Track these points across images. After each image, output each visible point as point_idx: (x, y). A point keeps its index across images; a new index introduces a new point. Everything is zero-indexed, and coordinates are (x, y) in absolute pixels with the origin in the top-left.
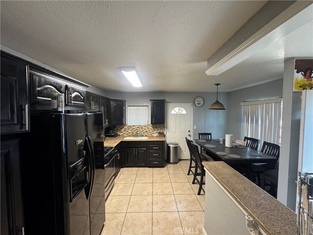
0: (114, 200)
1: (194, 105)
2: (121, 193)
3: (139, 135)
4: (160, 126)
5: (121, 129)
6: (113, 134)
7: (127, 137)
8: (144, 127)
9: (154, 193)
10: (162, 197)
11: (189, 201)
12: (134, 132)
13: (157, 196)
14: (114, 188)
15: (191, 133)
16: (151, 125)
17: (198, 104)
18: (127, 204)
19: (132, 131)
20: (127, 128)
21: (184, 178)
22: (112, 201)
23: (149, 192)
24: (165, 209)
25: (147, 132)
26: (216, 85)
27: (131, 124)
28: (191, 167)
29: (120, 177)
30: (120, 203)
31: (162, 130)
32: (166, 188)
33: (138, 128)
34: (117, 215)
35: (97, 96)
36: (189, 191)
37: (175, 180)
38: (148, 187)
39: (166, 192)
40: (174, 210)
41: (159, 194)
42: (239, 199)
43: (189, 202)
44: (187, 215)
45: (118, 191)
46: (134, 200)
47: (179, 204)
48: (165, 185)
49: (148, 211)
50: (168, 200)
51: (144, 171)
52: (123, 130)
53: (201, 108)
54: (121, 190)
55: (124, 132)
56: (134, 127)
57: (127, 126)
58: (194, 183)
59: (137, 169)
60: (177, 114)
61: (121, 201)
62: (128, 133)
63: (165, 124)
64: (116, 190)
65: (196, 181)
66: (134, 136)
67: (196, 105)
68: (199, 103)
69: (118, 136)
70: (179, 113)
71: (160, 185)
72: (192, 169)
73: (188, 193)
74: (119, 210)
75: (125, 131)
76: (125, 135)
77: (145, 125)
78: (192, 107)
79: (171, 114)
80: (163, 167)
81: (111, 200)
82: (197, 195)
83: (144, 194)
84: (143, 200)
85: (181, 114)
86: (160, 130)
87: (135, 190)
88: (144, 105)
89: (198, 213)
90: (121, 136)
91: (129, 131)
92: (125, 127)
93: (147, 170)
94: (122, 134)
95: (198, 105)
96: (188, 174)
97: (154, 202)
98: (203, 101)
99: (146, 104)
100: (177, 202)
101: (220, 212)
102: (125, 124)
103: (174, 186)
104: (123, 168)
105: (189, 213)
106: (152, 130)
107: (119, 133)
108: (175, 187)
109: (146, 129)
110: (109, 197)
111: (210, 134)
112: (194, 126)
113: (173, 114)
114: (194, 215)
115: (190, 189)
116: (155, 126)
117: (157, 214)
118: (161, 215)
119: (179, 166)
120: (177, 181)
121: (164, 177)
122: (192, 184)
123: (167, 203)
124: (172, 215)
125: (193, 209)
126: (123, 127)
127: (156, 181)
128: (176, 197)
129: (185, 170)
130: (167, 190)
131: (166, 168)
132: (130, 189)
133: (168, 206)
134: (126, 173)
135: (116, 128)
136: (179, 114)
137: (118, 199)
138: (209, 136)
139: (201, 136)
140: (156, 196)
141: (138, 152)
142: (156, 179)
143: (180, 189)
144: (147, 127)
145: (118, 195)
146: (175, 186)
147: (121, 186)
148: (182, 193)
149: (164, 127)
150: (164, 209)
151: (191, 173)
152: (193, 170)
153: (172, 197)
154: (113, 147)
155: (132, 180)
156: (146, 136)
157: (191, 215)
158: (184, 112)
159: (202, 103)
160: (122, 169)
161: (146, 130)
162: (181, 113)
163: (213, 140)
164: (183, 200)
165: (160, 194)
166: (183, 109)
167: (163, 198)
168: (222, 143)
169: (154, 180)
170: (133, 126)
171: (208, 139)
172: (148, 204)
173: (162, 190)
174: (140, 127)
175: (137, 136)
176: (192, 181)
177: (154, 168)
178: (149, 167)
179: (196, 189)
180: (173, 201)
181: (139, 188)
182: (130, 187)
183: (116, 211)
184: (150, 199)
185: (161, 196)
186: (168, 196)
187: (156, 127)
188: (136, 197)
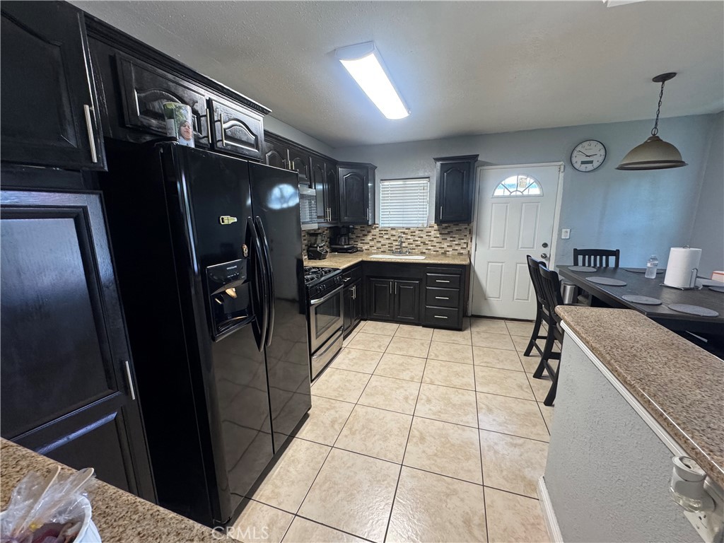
0: (336, 377)
1: (569, 169)
2: (353, 366)
3: (404, 250)
4: (461, 230)
5: (365, 235)
6: (346, 247)
7: (377, 253)
8: (417, 232)
9: (426, 379)
10: (444, 392)
11: (514, 412)
12: (395, 243)
13: (432, 387)
14: (340, 356)
15: (552, 251)
16: (436, 227)
17: (583, 163)
18: (360, 388)
19: (388, 241)
20: (377, 234)
21: (512, 361)
22: (333, 377)
23: (413, 374)
24: (444, 417)
25: (424, 244)
26: (656, 79)
27: (387, 225)
28: (535, 336)
29: (357, 338)
30: (347, 384)
31: (465, 241)
32: (457, 374)
33: (404, 233)
34: (337, 404)
35: (304, 149)
36: (521, 391)
37: (486, 362)
38: (414, 365)
39: (456, 381)
40: (468, 422)
41: (437, 383)
42: (661, 405)
43: (514, 415)
44: (501, 442)
45: (347, 361)
46: (378, 384)
47: (484, 414)
48: (458, 368)
49: (403, 410)
50: (456, 399)
51: (412, 334)
52: (369, 237)
53: (591, 173)
54: (355, 361)
55: (371, 243)
56: (393, 232)
57: (377, 230)
58: (538, 375)
59: (395, 326)
60: (510, 197)
61: (350, 381)
62: (379, 245)
63: (475, 223)
64: (344, 359)
65: (545, 373)
66: (393, 253)
67: (577, 166)
68: (588, 159)
69: (358, 251)
70: (519, 193)
71: (445, 366)
72: (538, 341)
73: (516, 394)
74: (342, 396)
75: (373, 240)
76: (374, 250)
77: (420, 225)
78: (562, 175)
79: (493, 197)
80: (460, 329)
81: (331, 376)
82: (542, 406)
83: (401, 377)
84: (397, 388)
85: (523, 196)
86: (459, 239)
87: (382, 366)
88: (421, 175)
89: (534, 443)
90: (365, 251)
91: (383, 242)
92: (374, 232)
93: (420, 332)
94: (366, 247)
95: (583, 168)
96: (527, 354)
97: (422, 396)
98: (603, 152)
99: (425, 171)
100: (482, 408)
101: (591, 443)
102: (374, 224)
103: (479, 374)
104: (365, 320)
105: (508, 439)
106: (439, 240)
107: (360, 245)
108: (483, 377)
109: (424, 236)
110: (328, 370)
111: (616, 253)
112: (564, 230)
113: (498, 197)
114: (521, 445)
115: (525, 386)
116: (446, 228)
117: (424, 423)
118: (434, 426)
119: (505, 332)
120: (489, 365)
121: (458, 351)
122: (534, 377)
123: (454, 405)
124: (460, 431)
125: (523, 432)
126: (369, 232)
127: (436, 356)
128: (481, 398)
129: (520, 343)
130: (460, 378)
131: (466, 333)
132: (373, 362)
133: (455, 412)
134: (369, 332)
135: (353, 233)
136: (517, 196)
137: (344, 377)
138: (612, 259)
139: (580, 258)
140: (430, 385)
141: (399, 289)
142: (435, 352)
143: (495, 383)
144: (425, 231)
145: (345, 368)
146: (484, 374)
147: (354, 354)
148: (499, 392)
149: (471, 232)
150: (442, 415)
151: (534, 351)
152: (542, 344)
153: (469, 395)
154: (339, 269)
155: (379, 347)
156: (423, 253)
157: (515, 445)
158: (535, 191)
159: (597, 160)
160: (362, 323)
161: (423, 240)
162: (525, 193)
163: (621, 268)
164: (497, 408)
165: (440, 383)
166: (532, 181)
167: (446, 394)
168: (654, 277)
169: (431, 353)
170: (393, 229)
171: (604, 265)
172: (406, 398)
173: (448, 376)
174: (408, 231)
175: (400, 253)
176: (534, 371)
177: (435, 330)
178: (424, 326)
179: (541, 391)
180: (470, 404)
181: (393, 363)
182: (372, 359)
183: (336, 397)
184: (413, 389)
185: (442, 390)
186: (460, 391)
187: (449, 233)
188: (382, 379)
